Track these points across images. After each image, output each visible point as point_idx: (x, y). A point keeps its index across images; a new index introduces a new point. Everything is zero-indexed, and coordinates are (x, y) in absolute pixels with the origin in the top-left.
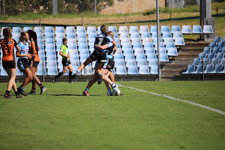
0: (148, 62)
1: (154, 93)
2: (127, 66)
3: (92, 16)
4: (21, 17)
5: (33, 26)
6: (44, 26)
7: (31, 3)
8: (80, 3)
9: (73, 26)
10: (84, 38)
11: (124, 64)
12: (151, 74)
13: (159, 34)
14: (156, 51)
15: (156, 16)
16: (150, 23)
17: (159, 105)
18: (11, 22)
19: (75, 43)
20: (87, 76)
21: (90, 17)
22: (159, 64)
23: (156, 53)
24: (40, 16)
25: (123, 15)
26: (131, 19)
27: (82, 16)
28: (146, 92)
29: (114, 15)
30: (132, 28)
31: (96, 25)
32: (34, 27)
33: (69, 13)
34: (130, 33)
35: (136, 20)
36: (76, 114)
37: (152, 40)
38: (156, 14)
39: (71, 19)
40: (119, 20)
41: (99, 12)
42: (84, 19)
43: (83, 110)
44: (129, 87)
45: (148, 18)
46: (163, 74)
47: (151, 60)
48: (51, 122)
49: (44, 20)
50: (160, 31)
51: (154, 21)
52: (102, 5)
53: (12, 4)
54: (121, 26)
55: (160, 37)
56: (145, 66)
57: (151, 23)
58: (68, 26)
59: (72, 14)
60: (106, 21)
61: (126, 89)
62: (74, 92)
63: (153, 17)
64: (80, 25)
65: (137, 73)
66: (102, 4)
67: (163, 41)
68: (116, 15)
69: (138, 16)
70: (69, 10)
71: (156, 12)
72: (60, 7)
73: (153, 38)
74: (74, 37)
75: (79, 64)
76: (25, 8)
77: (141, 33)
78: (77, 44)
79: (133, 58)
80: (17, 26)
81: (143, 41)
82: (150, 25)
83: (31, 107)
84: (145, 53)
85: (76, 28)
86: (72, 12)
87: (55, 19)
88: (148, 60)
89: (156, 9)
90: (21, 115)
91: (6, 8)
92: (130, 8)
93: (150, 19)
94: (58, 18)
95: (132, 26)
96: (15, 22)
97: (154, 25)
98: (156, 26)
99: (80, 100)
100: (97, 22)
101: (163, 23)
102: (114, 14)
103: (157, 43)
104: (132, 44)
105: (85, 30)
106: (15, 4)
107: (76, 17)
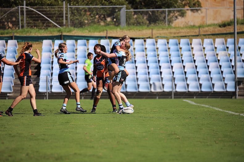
0: (224, 78)
1: (230, 112)
2: (201, 82)
3: (163, 28)
4: (87, 30)
5: (99, 38)
6: (111, 39)
7: (97, 14)
8: (149, 14)
9: (143, 38)
10: (154, 52)
11: (198, 80)
12: (227, 91)
13: (237, 47)
14: (233, 66)
15: (234, 27)
16: (226, 36)
17: (236, 125)
18: (76, 35)
19: (144, 57)
20: (157, 93)
21: (161, 29)
22: (237, 80)
23: (233, 68)
24: (107, 28)
25: (197, 27)
26: (205, 31)
27: (152, 28)
28: (221, 110)
29: (186, 27)
30: (207, 41)
31: (167, 37)
32: (100, 40)
33: (138, 25)
34: (204, 46)
35: (211, 32)
36: (144, 134)
37: (228, 54)
38: (234, 26)
39: (140, 32)
40: (193, 32)
41: (170, 24)
42: (155, 31)
43: (152, 129)
44: (203, 105)
45: (225, 30)
46: (241, 91)
47: (228, 76)
48: (118, 142)
49: (111, 33)
50: (238, 44)
51: (231, 34)
52: (174, 17)
53: (77, 15)
54: (194, 38)
55: (237, 51)
56: (221, 82)
57: (228, 35)
58: (136, 38)
59: (141, 26)
60: (178, 33)
61: (200, 107)
62: (143, 110)
63: (230, 29)
64: (149, 38)
65: (211, 89)
66: (174, 15)
67: (241, 55)
68: (189, 27)
69: (214, 28)
70: (137, 21)
71: (233, 23)
72: (128, 18)
73: (229, 52)
74: (143, 51)
75: (148, 80)
76: (91, 20)
77: (216, 46)
78: (146, 58)
79: (207, 74)
80: (82, 39)
81: (219, 55)
82: (226, 38)
83: (97, 126)
84: (220, 68)
85: (145, 41)
86: (142, 24)
87: (122, 31)
88: (224, 76)
89: (233, 21)
90: (86, 133)
91: (71, 20)
92: (205, 20)
93: (227, 31)
94: (127, 30)
95: (206, 38)
96: (80, 35)
97: (231, 38)
98: (233, 39)
99: (150, 119)
100: (168, 34)
101: (241, 36)
102: (187, 25)
103: (234, 57)
104: (207, 59)
105: (155, 43)
106: (81, 15)
107: (146, 29)
